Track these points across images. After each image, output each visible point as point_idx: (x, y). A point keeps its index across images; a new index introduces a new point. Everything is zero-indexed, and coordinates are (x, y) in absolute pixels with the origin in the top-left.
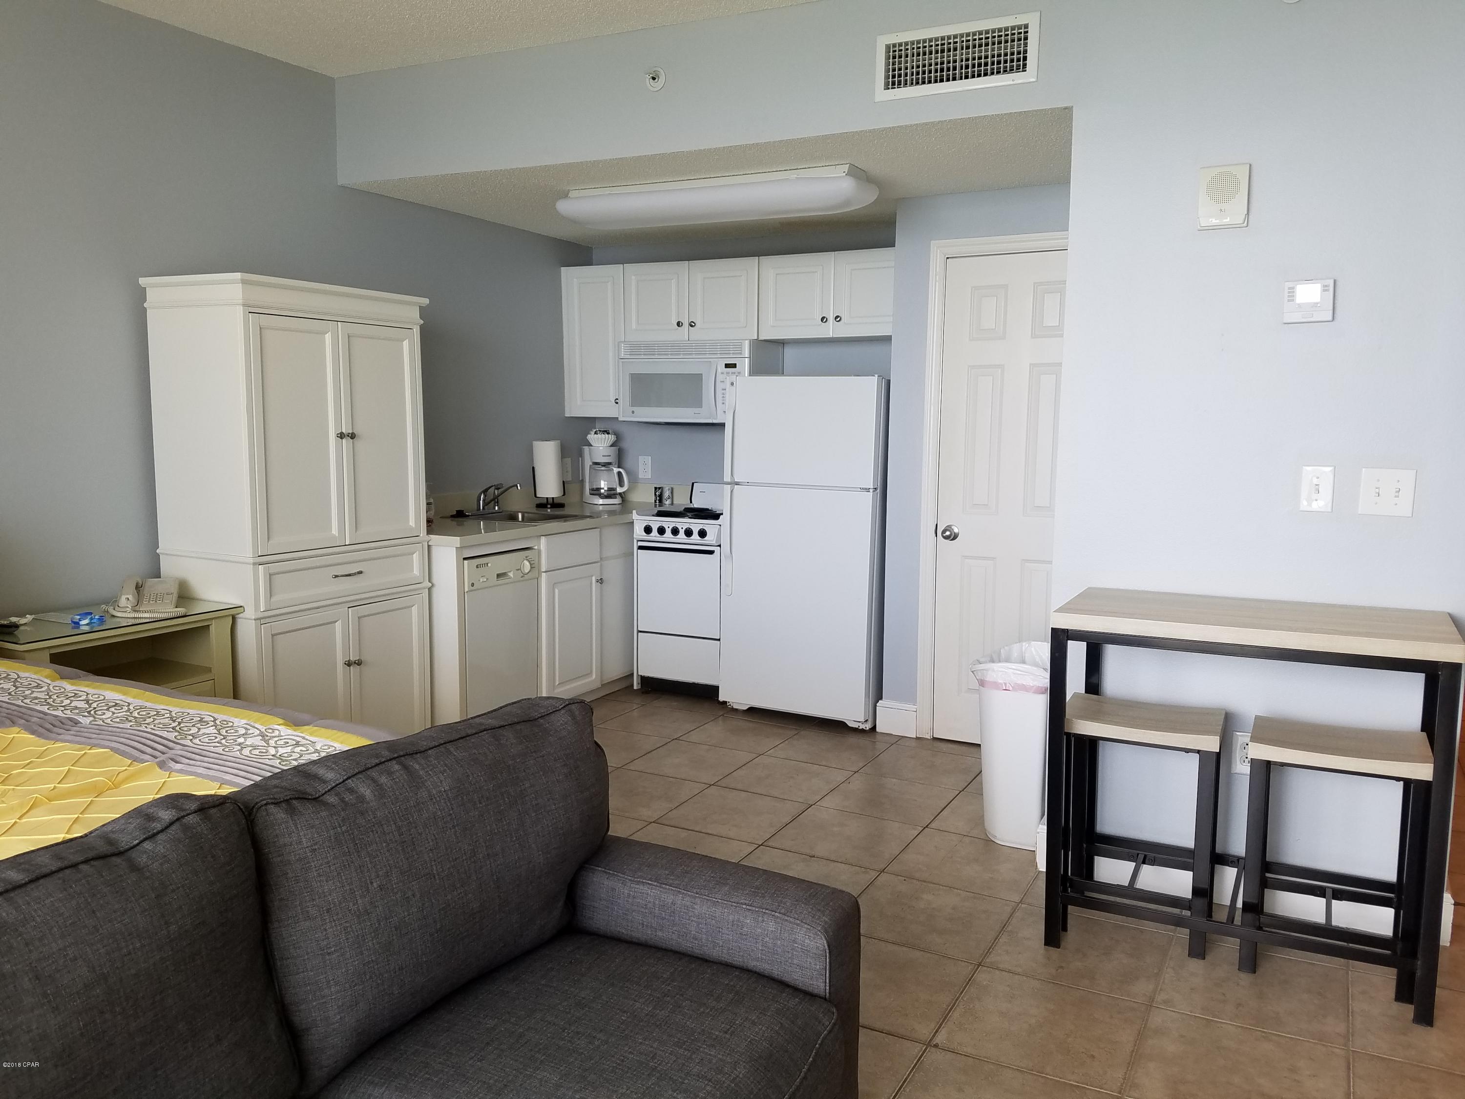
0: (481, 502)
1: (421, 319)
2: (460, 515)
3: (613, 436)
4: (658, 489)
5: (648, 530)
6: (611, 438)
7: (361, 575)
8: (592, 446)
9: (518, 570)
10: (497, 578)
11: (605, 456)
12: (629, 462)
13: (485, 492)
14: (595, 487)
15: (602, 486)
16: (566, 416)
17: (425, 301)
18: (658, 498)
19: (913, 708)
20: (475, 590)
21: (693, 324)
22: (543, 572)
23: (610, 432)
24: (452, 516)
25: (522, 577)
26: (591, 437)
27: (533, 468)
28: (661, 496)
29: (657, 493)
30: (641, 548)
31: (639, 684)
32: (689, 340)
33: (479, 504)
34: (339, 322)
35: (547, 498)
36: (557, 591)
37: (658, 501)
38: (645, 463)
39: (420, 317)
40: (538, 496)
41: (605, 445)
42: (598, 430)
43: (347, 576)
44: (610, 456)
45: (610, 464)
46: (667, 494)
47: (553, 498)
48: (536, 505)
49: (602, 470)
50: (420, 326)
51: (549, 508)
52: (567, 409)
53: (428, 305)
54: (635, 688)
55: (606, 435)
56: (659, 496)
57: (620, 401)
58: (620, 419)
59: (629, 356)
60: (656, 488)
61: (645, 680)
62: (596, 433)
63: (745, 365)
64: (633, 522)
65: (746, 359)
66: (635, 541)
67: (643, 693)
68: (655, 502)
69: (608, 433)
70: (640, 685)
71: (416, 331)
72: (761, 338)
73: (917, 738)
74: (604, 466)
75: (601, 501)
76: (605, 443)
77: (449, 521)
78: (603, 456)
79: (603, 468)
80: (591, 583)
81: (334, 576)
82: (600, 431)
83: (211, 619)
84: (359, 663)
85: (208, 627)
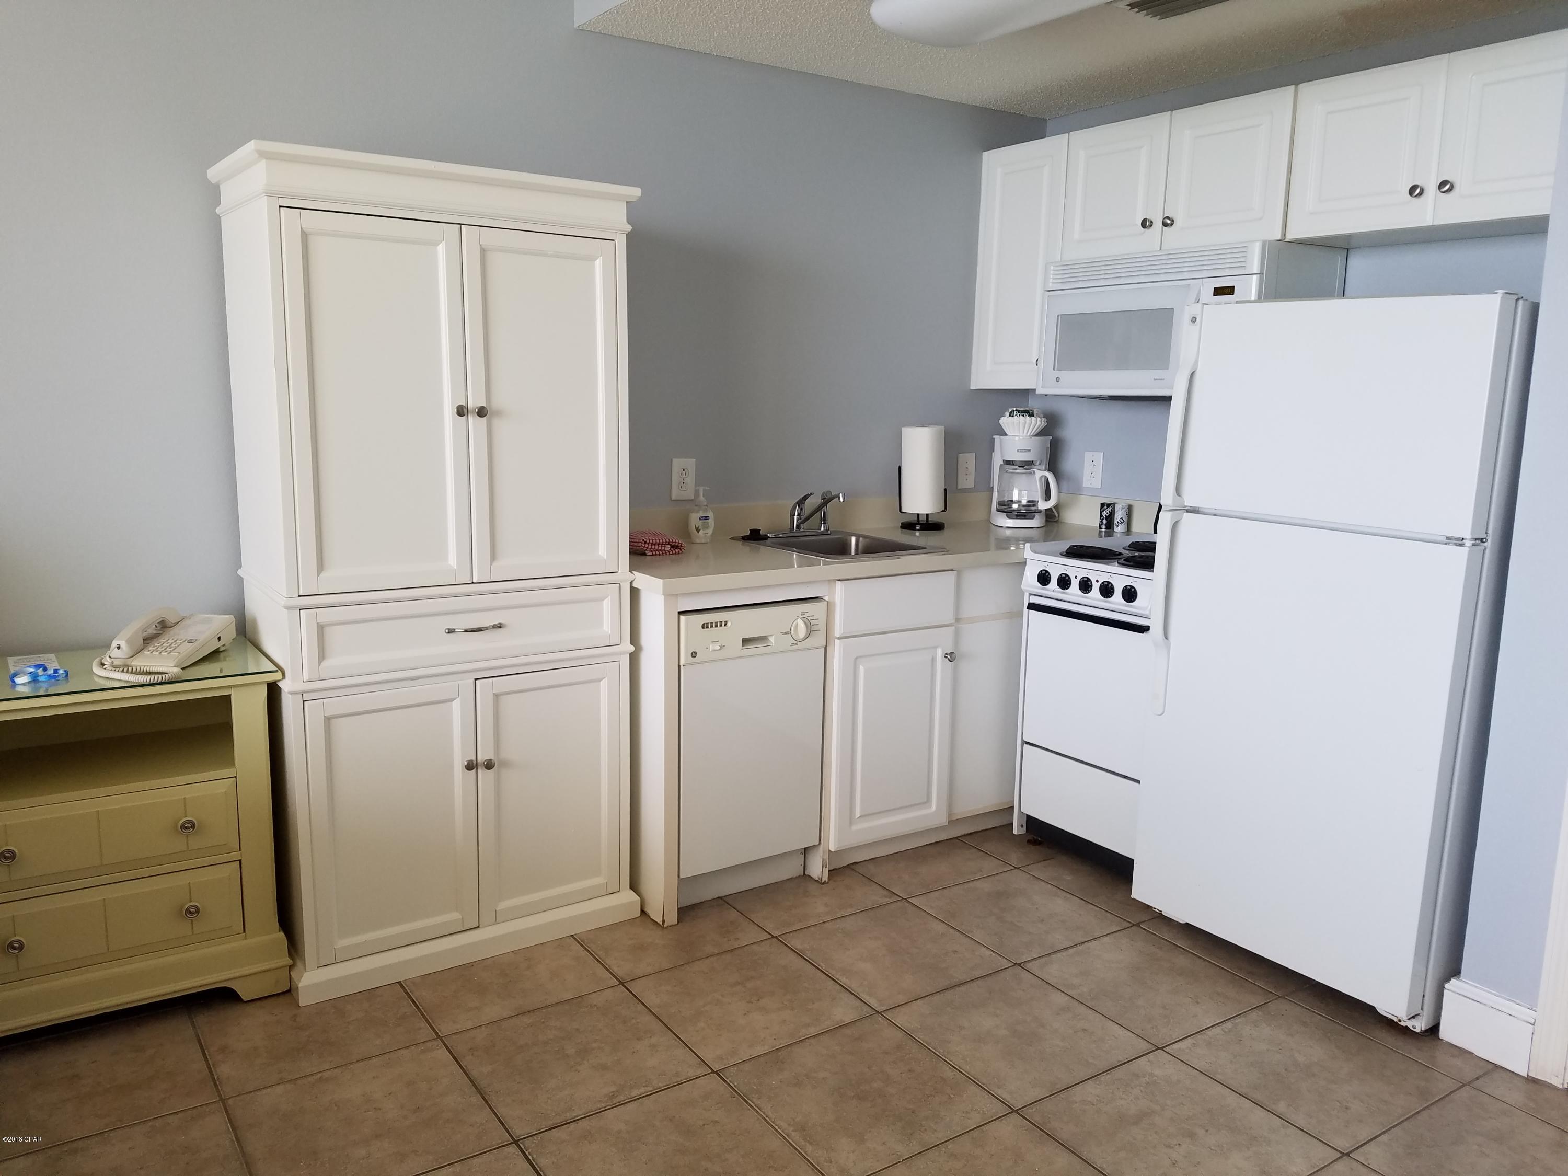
0: (795, 517)
1: (629, 223)
2: (755, 536)
3: (1039, 419)
4: (1106, 507)
5: (1044, 578)
6: (1037, 423)
7: (500, 629)
8: (1005, 434)
9: (787, 633)
10: (742, 646)
11: (1021, 451)
12: (1068, 464)
13: (801, 503)
14: (1006, 499)
15: (1015, 498)
16: (971, 388)
17: (635, 192)
18: (1105, 522)
19: (1529, 1015)
20: (698, 663)
21: (1169, 222)
22: (839, 638)
23: (1035, 413)
24: (744, 538)
25: (793, 644)
26: (1006, 421)
27: (900, 467)
28: (1110, 518)
29: (1104, 514)
30: (1032, 606)
31: (1022, 826)
32: (1161, 249)
33: (792, 521)
34: (462, 226)
35: (918, 515)
36: (862, 669)
37: (1104, 527)
38: (1093, 464)
39: (627, 222)
40: (903, 511)
41: (1025, 434)
42: (1015, 409)
43: (473, 631)
44: (1029, 451)
45: (1031, 463)
46: (1119, 515)
47: (927, 515)
48: (902, 524)
49: (1018, 473)
50: (627, 234)
51: (918, 530)
52: (973, 378)
53: (640, 198)
54: (1015, 832)
55: (1027, 417)
56: (1106, 519)
57: (1041, 363)
58: (1037, 392)
59: (1059, 285)
60: (1102, 505)
61: (1033, 824)
62: (1011, 415)
63: (1250, 287)
64: (1026, 562)
65: (1255, 276)
66: (1026, 595)
67: (1029, 841)
68: (1100, 528)
69: (1031, 415)
70: (1025, 828)
71: (621, 243)
72: (1290, 236)
73: (1532, 1081)
74: (1023, 467)
75: (1010, 523)
76: (1026, 431)
77: (739, 544)
78: (1018, 451)
79: (1020, 470)
80: (933, 660)
81: (447, 631)
82: (1018, 411)
83: (230, 687)
84: (489, 765)
85: (226, 701)
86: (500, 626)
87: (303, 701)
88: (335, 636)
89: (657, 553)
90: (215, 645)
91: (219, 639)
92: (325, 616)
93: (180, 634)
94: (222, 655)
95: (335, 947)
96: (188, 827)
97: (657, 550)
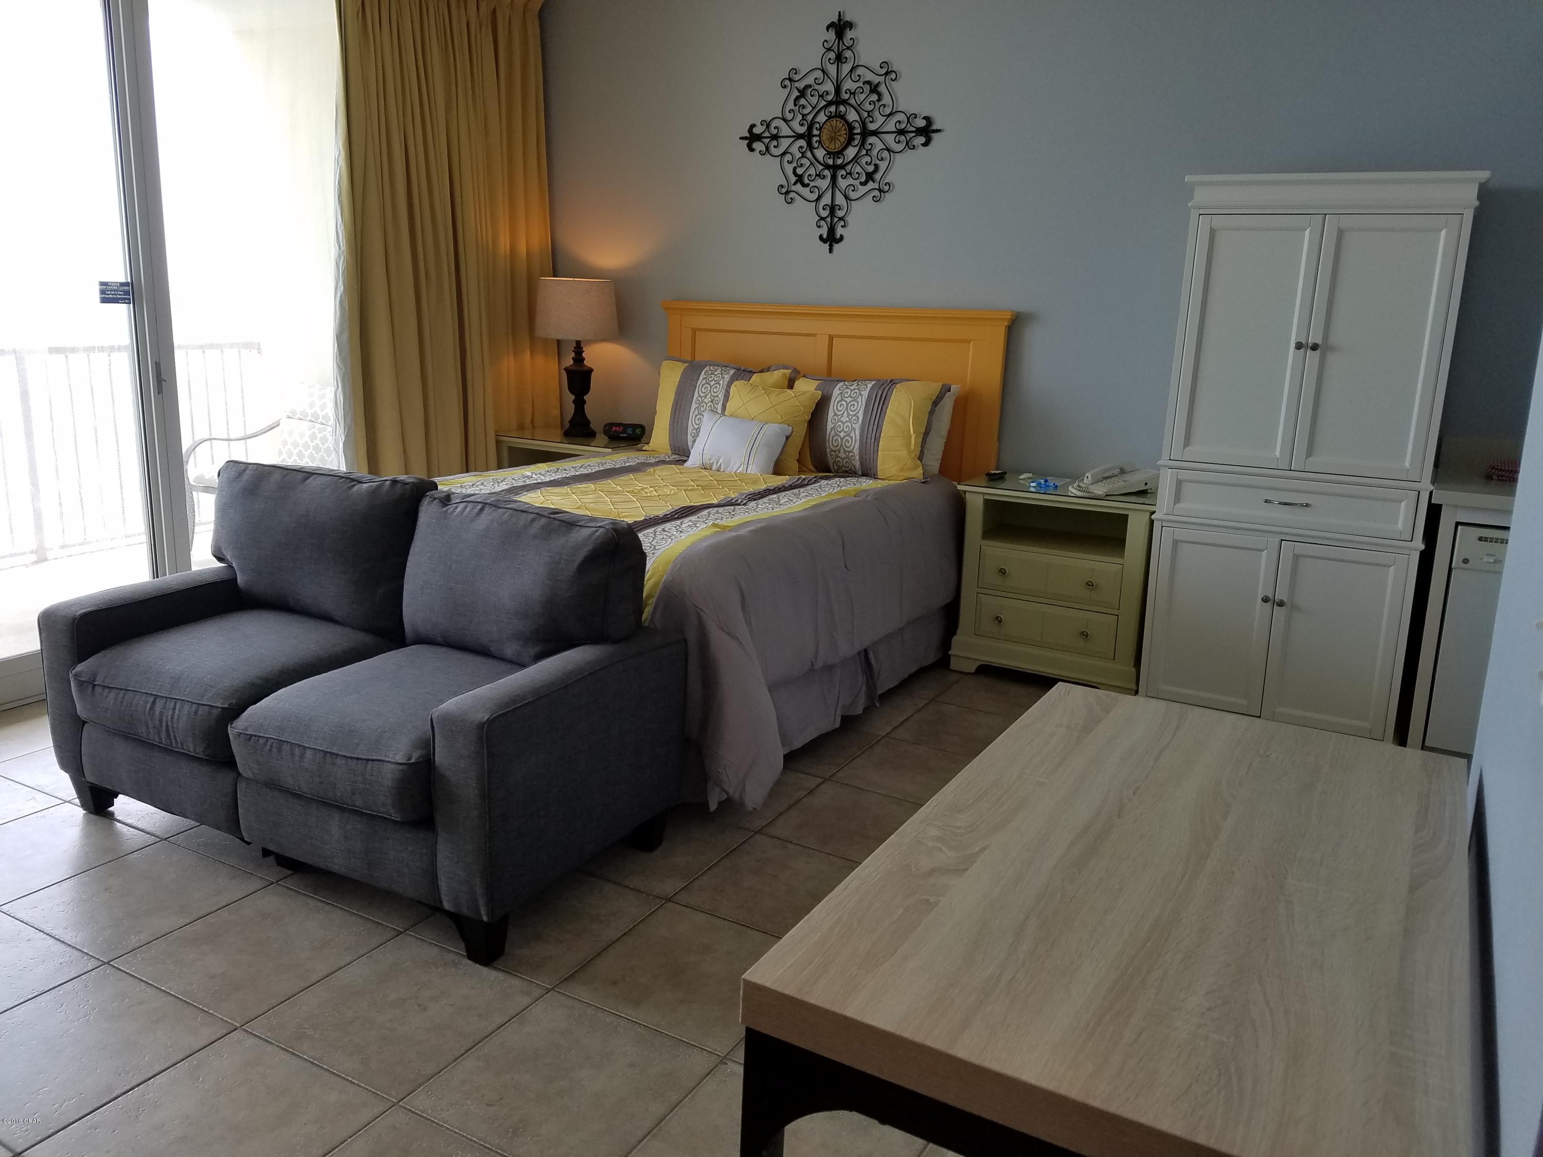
7: (1306, 507)
20: (1469, 569)
43: (1285, 504)
71: (1468, 216)
81: (1266, 501)
83: (1129, 509)
84: (1281, 604)
85: (1126, 516)
86: (1307, 505)
87: (1162, 527)
88: (1187, 488)
89: (1504, 478)
90: (1143, 488)
91: (1146, 484)
92: (1183, 475)
93: (1127, 477)
94: (1149, 495)
95: (1159, 688)
96: (1090, 585)
97: (1503, 476)
